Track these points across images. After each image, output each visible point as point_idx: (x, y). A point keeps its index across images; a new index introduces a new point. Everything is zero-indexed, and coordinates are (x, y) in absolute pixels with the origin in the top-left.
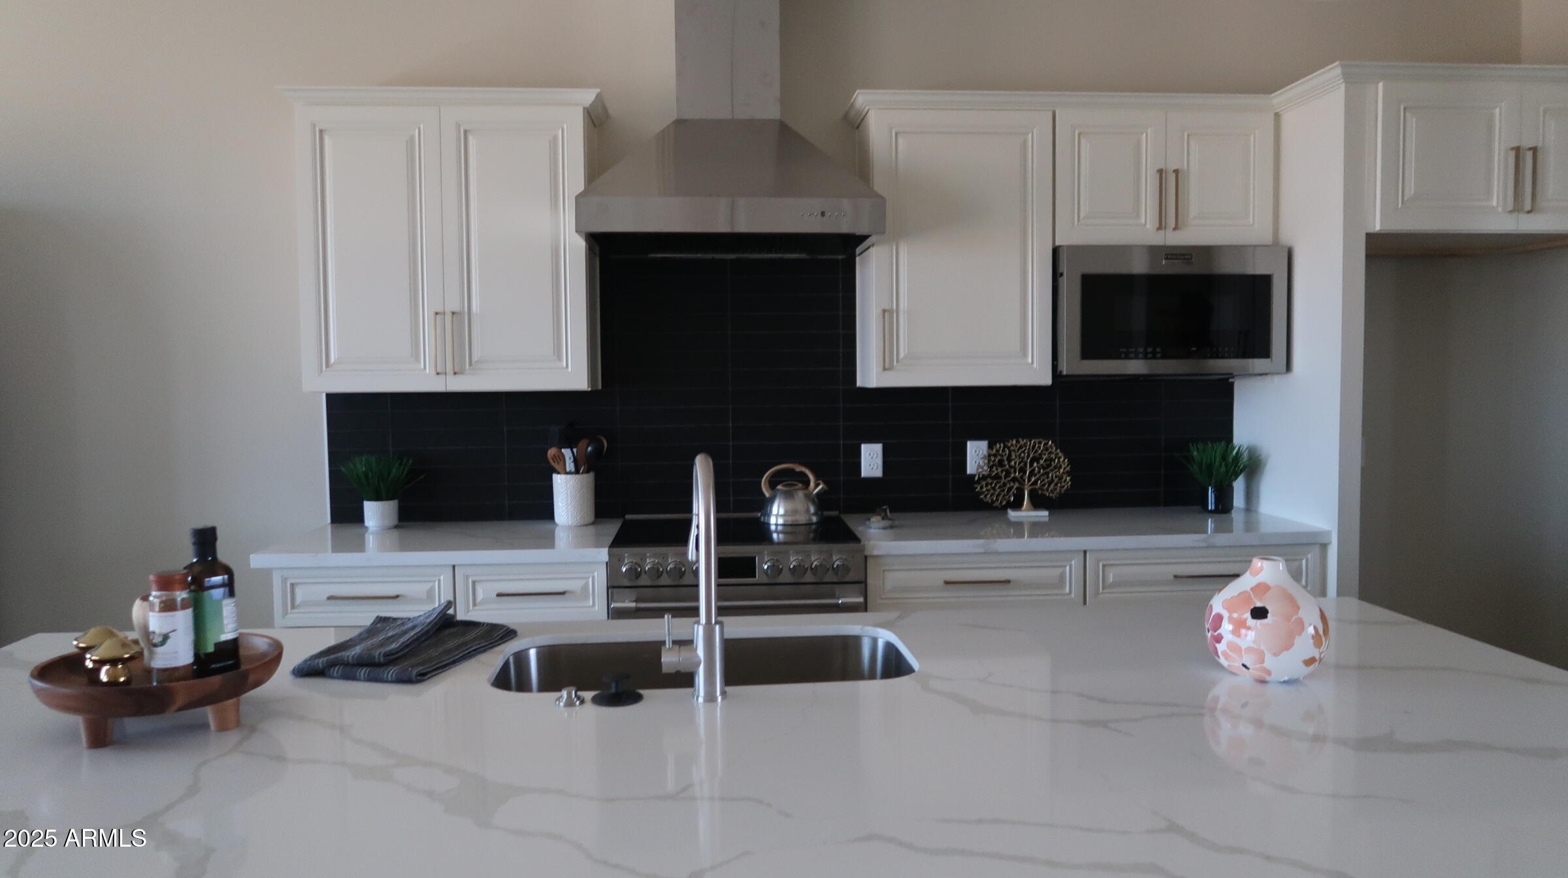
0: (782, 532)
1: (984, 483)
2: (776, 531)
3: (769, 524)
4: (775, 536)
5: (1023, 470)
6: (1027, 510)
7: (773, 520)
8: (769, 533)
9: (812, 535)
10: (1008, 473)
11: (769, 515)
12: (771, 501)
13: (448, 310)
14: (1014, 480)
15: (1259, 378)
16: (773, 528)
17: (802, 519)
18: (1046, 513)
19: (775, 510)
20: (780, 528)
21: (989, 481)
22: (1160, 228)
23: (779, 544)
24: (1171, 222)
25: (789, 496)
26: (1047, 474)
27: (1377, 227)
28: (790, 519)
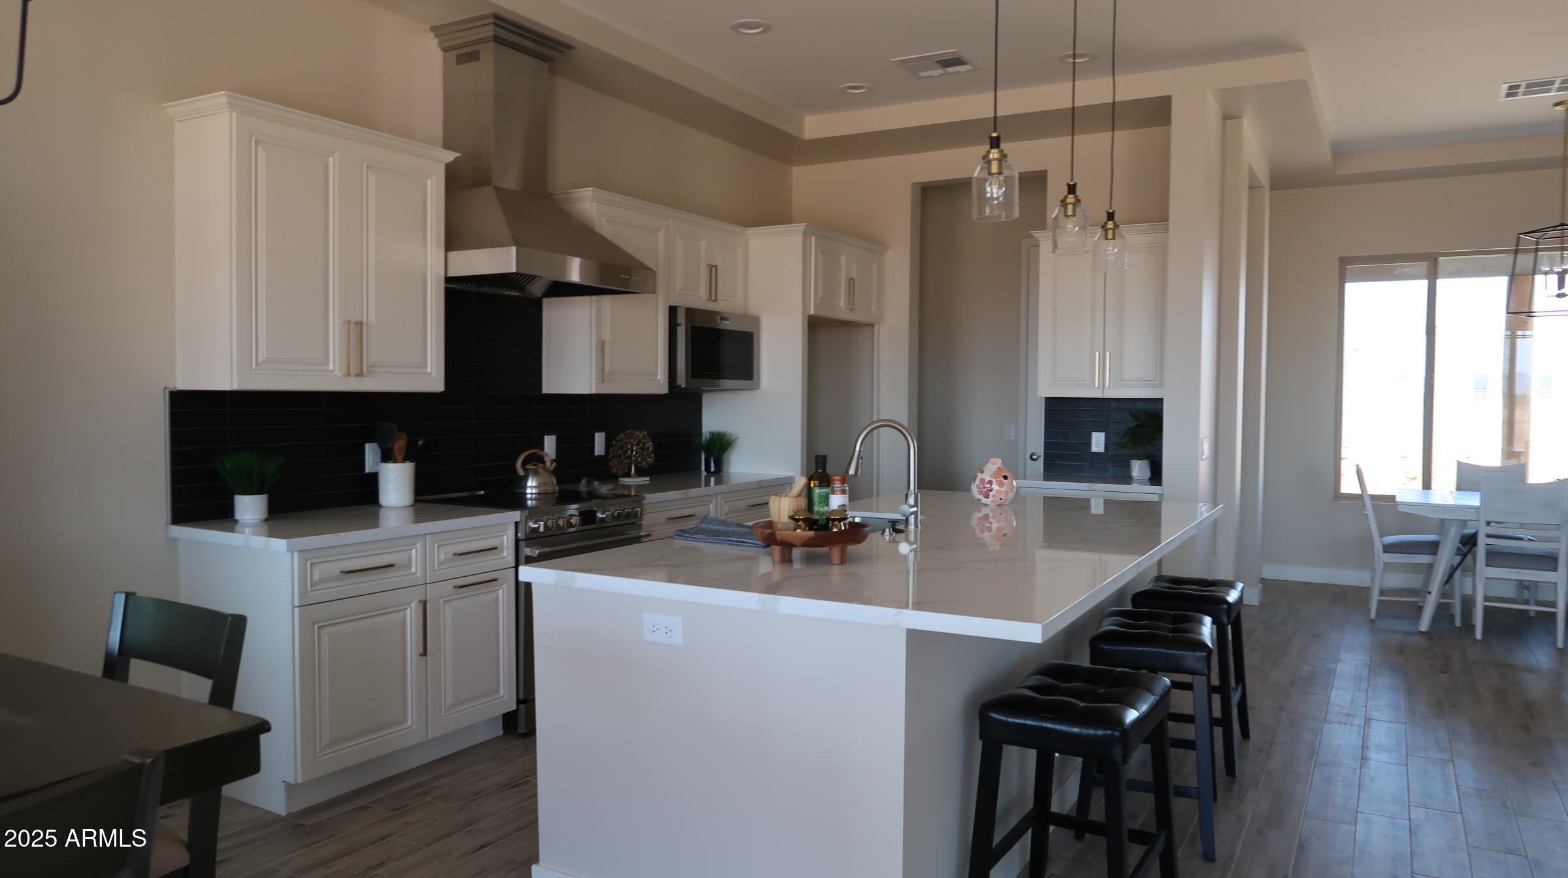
0: (535, 499)
1: (613, 461)
2: (531, 499)
3: (526, 494)
4: (529, 502)
5: (632, 452)
6: (634, 477)
7: (529, 491)
8: (525, 500)
9: (555, 501)
10: (625, 452)
11: (525, 487)
12: (525, 479)
13: (353, 321)
14: (628, 457)
15: (741, 391)
16: (529, 496)
17: (550, 489)
18: (648, 478)
19: (529, 483)
20: (534, 496)
21: (616, 459)
22: (710, 299)
23: (532, 508)
24: (713, 298)
25: (536, 473)
26: (642, 453)
27: (812, 312)
28: (543, 489)
